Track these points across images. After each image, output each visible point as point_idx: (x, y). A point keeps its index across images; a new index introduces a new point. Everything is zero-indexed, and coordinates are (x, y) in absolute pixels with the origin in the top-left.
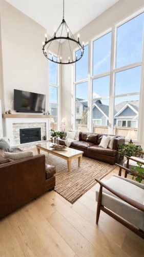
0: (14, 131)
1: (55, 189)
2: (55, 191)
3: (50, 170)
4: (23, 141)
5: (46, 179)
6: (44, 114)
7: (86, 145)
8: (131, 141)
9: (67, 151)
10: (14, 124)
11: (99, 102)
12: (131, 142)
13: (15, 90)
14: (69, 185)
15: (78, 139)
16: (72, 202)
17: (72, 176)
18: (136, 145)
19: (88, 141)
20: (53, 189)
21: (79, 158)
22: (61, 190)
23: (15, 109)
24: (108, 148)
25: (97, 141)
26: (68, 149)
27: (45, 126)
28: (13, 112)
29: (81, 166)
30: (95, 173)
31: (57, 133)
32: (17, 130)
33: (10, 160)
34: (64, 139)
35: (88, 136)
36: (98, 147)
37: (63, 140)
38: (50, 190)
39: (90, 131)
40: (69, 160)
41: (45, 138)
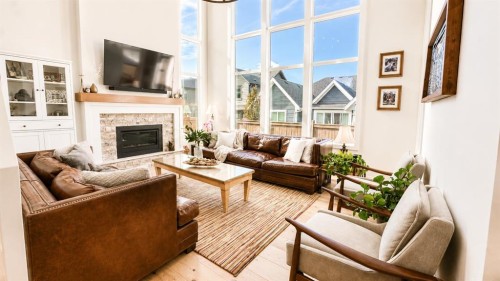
0: (103, 131)
1: (197, 249)
2: (198, 253)
3: (186, 209)
4: (123, 152)
5: (179, 228)
6: (171, 97)
7: (258, 158)
8: (344, 147)
9: (219, 170)
10: (103, 115)
11: (281, 75)
12: (344, 149)
13: (106, 41)
14: (226, 239)
15: (241, 147)
16: (235, 273)
17: (231, 220)
18: (353, 154)
19: (262, 151)
20: (193, 249)
21: (246, 183)
22: (211, 250)
23: (105, 83)
24: (301, 161)
25: (280, 150)
26: (220, 165)
27: (172, 122)
28: (102, 90)
29: (249, 199)
30: (280, 212)
31: (199, 134)
32: (109, 129)
33: (97, 187)
34: (212, 147)
35: (262, 141)
36: (282, 161)
37: (211, 150)
38: (186, 252)
39: (266, 131)
40: (226, 188)
41: (171, 147)
